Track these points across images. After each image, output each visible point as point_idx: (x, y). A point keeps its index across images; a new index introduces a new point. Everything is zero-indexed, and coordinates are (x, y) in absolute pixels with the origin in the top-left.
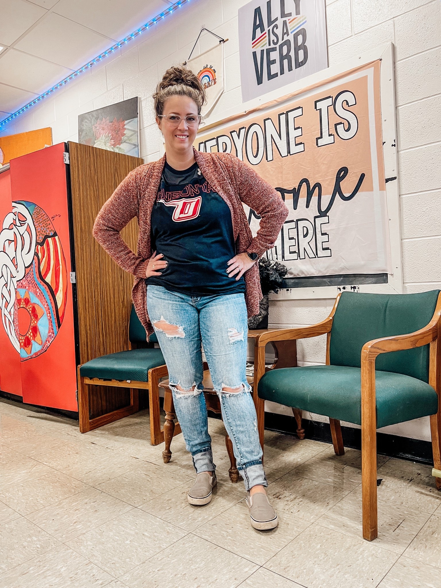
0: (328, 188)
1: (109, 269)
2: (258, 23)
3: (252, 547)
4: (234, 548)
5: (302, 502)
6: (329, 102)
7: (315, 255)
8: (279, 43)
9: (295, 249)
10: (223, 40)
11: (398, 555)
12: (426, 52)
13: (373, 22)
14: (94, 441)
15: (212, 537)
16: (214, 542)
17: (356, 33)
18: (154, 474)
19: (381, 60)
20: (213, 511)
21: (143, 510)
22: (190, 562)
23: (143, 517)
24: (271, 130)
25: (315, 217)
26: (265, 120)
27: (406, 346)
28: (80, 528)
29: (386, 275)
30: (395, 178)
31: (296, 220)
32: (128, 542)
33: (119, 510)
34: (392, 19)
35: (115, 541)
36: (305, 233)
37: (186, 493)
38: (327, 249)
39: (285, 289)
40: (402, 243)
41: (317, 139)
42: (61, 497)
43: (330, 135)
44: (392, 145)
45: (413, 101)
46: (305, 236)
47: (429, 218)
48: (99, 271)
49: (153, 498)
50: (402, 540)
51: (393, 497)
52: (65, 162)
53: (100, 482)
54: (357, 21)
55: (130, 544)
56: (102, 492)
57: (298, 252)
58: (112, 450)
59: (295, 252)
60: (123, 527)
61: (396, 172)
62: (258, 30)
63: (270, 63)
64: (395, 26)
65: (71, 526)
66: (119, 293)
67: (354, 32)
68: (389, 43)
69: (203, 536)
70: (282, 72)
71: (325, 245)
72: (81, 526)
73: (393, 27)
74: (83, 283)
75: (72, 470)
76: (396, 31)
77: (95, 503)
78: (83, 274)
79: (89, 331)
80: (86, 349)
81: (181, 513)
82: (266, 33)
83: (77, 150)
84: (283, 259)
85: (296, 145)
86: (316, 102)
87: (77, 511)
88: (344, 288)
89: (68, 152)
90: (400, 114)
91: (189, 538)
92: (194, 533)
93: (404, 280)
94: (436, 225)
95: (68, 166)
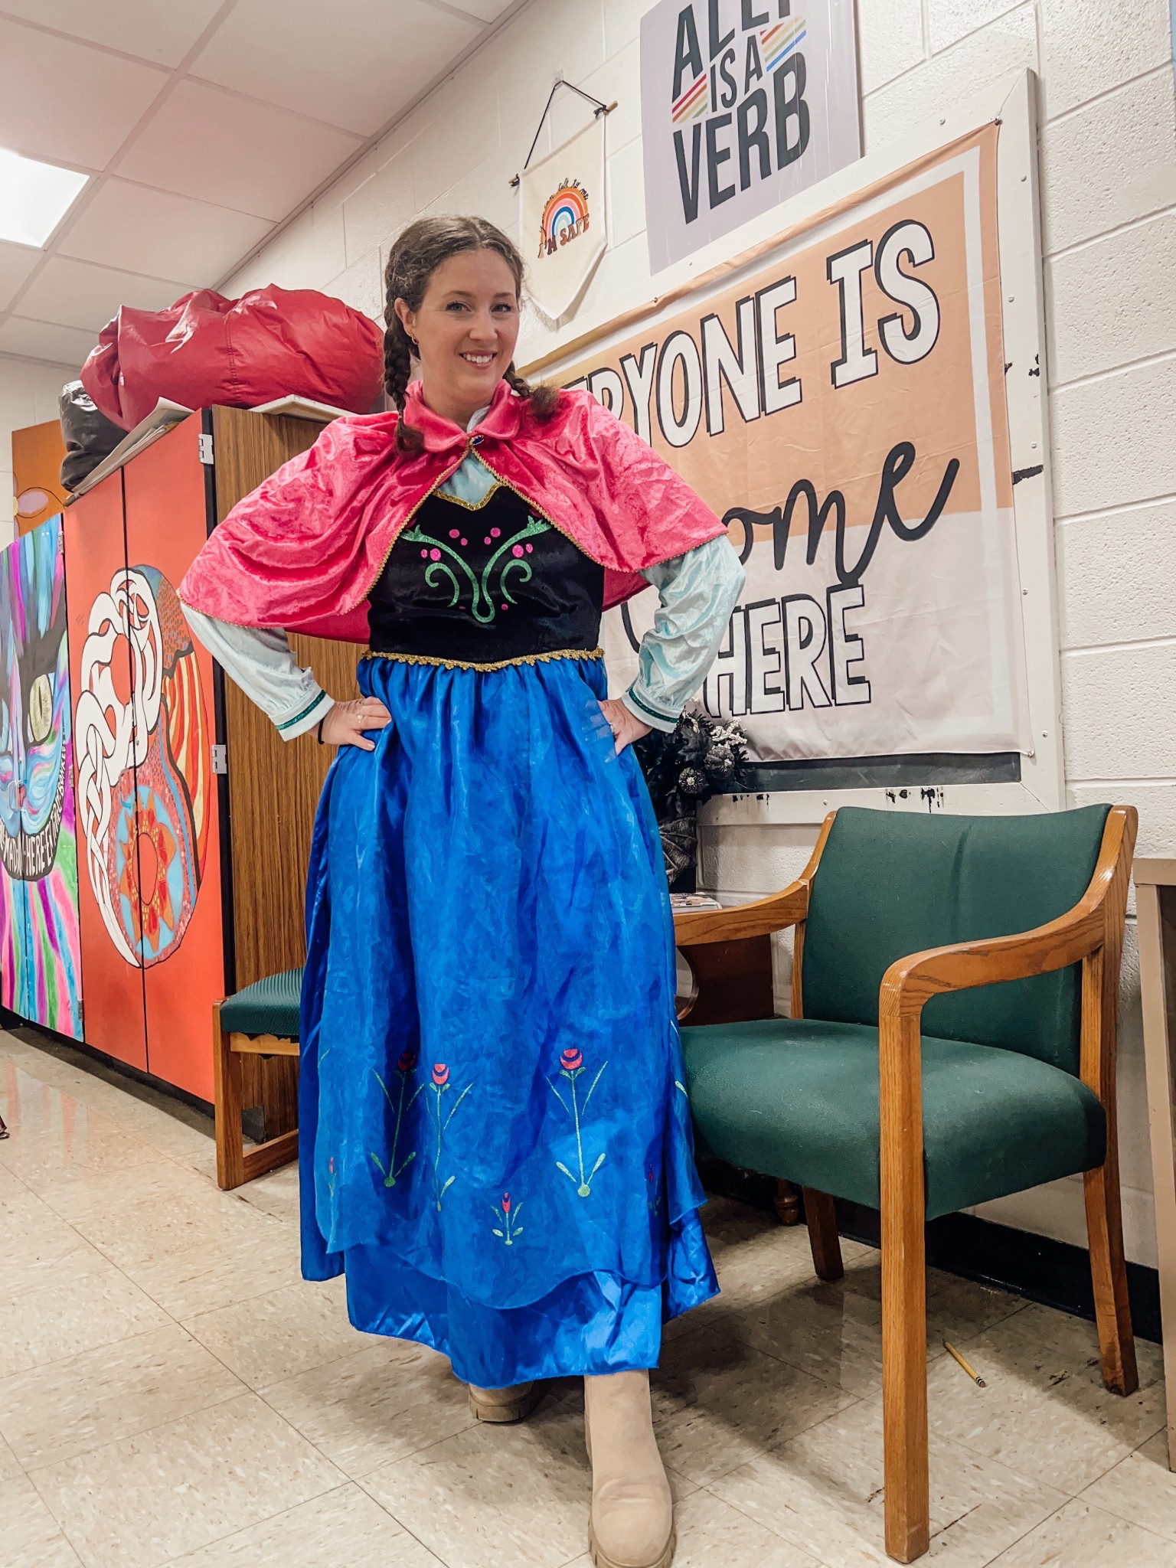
0: (862, 504)
2: (686, 51)
4: (446, 1539)
6: (864, 256)
7: (830, 697)
8: (738, 102)
9: (779, 680)
10: (605, 106)
12: (1125, 89)
13: (979, 14)
14: (253, 1196)
15: (402, 1499)
16: (402, 1514)
17: (935, 51)
19: (998, 123)
21: (266, 1400)
23: (257, 1420)
24: (718, 348)
25: (831, 590)
29: (1016, 756)
30: (1038, 470)
31: (782, 598)
36: (804, 636)
38: (860, 680)
39: (754, 795)
40: (1060, 661)
43: (866, 352)
44: (1031, 373)
45: (1089, 236)
46: (804, 644)
47: (1136, 586)
52: (202, 460)
53: (201, 1311)
54: (937, 18)
57: (785, 690)
59: (777, 690)
60: (193, 1444)
61: (1041, 449)
62: (687, 71)
63: (718, 157)
64: (1040, 20)
67: (930, 50)
68: (1020, 71)
70: (746, 183)
71: (855, 671)
72: (92, 1428)
73: (1034, 24)
74: (248, 775)
75: (153, 1270)
76: (1040, 36)
78: (247, 750)
79: (261, 901)
80: (251, 945)
82: (705, 77)
83: (236, 429)
84: (748, 710)
85: (781, 386)
86: (830, 260)
88: (904, 794)
89: (211, 433)
90: (1054, 279)
91: (341, 1494)
92: (362, 1484)
93: (1068, 773)
94: (1156, 607)
95: (211, 470)
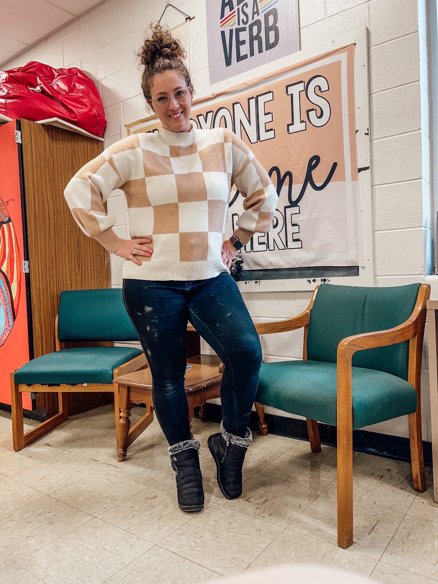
0: (299, 177)
1: (65, 259)
2: (226, 1)
3: (223, 558)
4: (204, 560)
5: (273, 505)
6: (301, 87)
7: (285, 246)
8: (249, 23)
9: (264, 240)
10: (190, 17)
11: (375, 561)
12: (401, 38)
13: (347, 4)
14: (50, 442)
15: (179, 548)
16: (182, 554)
17: (329, 15)
18: (115, 478)
19: (355, 44)
20: (179, 518)
21: (103, 520)
22: (157, 579)
23: (104, 528)
24: (240, 115)
25: (286, 207)
26: (233, 104)
27: (386, 343)
28: (32, 544)
29: (357, 267)
30: (368, 168)
32: (87, 558)
33: (76, 521)
34: (367, 3)
35: (72, 558)
36: (275, 224)
37: (150, 499)
38: (298, 240)
39: (254, 281)
40: (374, 235)
41: (288, 126)
42: (11, 508)
43: (302, 122)
44: (366, 134)
45: (387, 88)
46: (275, 227)
47: (402, 210)
48: (54, 260)
49: (114, 506)
50: (378, 544)
51: (365, 496)
52: (17, 142)
53: (56, 490)
54: (330, 3)
55: (89, 560)
56: (57, 501)
57: (267, 243)
58: (69, 452)
59: (264, 243)
60: (82, 541)
61: (369, 161)
62: (227, 8)
63: (240, 43)
64: (370, 10)
65: (23, 541)
66: (76, 284)
67: (327, 15)
68: (363, 27)
69: (170, 548)
70: (252, 54)
71: (296, 237)
72: (34, 541)
73: (368, 11)
74: (37, 274)
75: (24, 476)
76: (370, 16)
77: (50, 513)
78: (37, 264)
79: (43, 325)
80: (40, 343)
81: (146, 522)
82: (235, 12)
83: (30, 129)
84: (252, 250)
85: (266, 131)
86: (287, 87)
87: (30, 524)
88: (314, 281)
89: (20, 130)
90: (373, 102)
91: (154, 550)
92: (160, 545)
93: (376, 273)
94: (408, 217)
95: (20, 146)
